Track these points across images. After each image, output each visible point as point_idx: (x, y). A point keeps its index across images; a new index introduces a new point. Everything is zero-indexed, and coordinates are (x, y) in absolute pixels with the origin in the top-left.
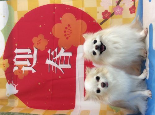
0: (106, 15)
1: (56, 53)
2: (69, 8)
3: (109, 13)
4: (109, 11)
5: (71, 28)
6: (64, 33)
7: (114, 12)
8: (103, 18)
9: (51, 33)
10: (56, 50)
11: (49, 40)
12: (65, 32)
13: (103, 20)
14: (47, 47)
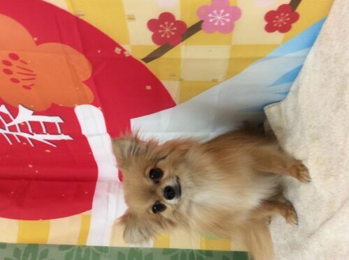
0: (167, 30)
1: (7, 115)
3: (181, 24)
4: (178, 18)
6: (4, 74)
7: (201, 22)
8: (156, 39)
10: (3, 109)
13: (156, 47)
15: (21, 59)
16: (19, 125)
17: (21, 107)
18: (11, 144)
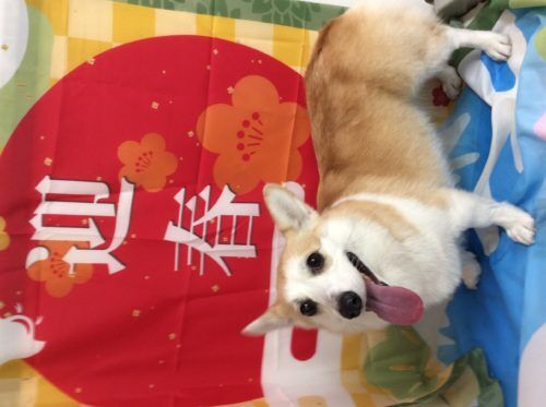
1: (204, 202)
2: (260, 62)
5: (261, 124)
6: (237, 138)
9: (191, 134)
10: (205, 194)
11: (181, 159)
14: (171, 181)
15: (260, 118)
16: (208, 222)
17: (226, 189)
18: (176, 268)
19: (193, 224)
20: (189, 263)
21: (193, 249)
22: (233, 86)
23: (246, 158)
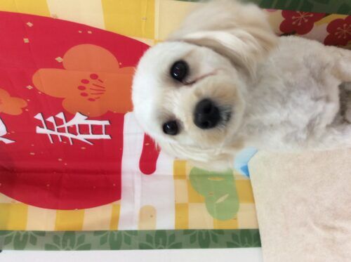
1: (61, 119)
2: (90, 32)
5: (102, 82)
6: (78, 90)
9: (30, 87)
10: (61, 116)
11: (28, 100)
12: (81, 88)
14: (27, 110)
15: (99, 78)
16: (68, 127)
17: (78, 114)
18: (52, 143)
19: (56, 128)
20: (61, 140)
21: (61, 136)
22: (62, 57)
23: (91, 100)
